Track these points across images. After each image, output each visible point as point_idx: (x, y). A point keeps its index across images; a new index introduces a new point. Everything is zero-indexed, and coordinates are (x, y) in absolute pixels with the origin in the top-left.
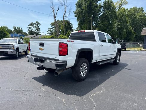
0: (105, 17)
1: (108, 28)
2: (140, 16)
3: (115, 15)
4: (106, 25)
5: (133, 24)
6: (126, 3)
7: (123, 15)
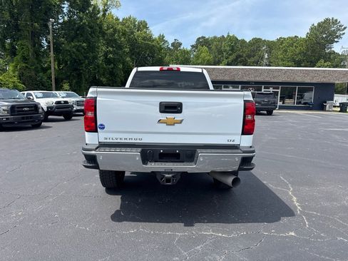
0: (78, 29)
1: (86, 58)
2: (144, 39)
3: (101, 28)
4: (83, 50)
5: (133, 54)
6: (118, 6)
7: (115, 30)
